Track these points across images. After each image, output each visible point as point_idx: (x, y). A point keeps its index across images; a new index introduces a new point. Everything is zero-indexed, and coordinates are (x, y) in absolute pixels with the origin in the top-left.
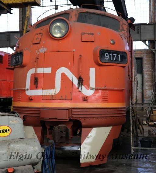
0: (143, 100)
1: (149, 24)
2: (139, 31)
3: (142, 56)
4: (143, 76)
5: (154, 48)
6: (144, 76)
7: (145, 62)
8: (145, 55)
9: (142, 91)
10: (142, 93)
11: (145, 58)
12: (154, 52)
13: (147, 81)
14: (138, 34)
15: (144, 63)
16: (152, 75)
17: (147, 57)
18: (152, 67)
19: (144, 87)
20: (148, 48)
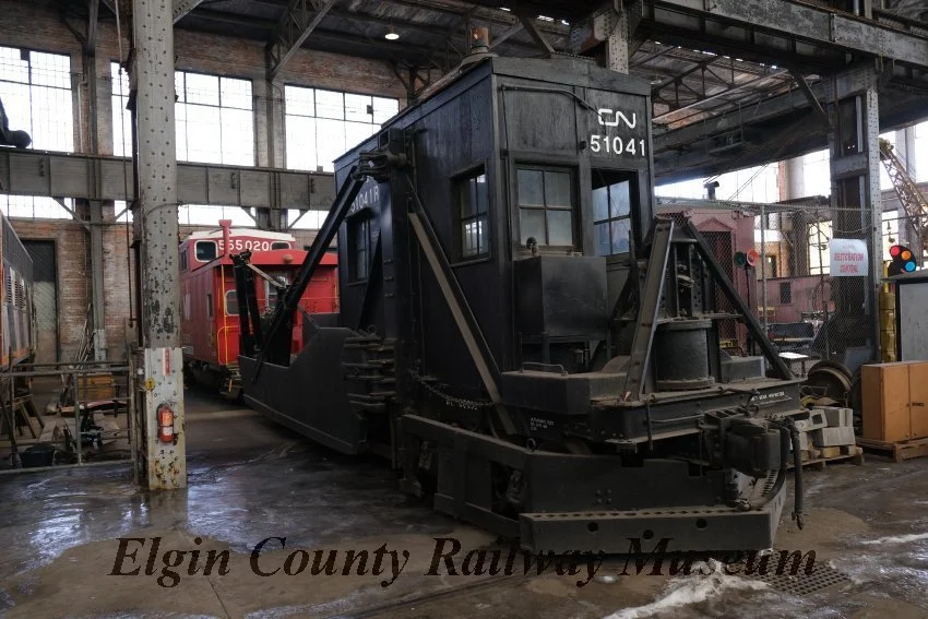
0: (58, 351)
1: (72, 156)
2: (44, 169)
3: (53, 235)
4: (56, 288)
5: (88, 218)
6: (61, 288)
7: (63, 252)
8: (64, 234)
9: (54, 326)
10: (57, 332)
11: (63, 242)
12: (87, 227)
13: (70, 302)
14: (41, 178)
15: (60, 254)
16: (83, 286)
17: (67, 240)
18: (82, 264)
19: (61, 316)
20: (70, 217)
